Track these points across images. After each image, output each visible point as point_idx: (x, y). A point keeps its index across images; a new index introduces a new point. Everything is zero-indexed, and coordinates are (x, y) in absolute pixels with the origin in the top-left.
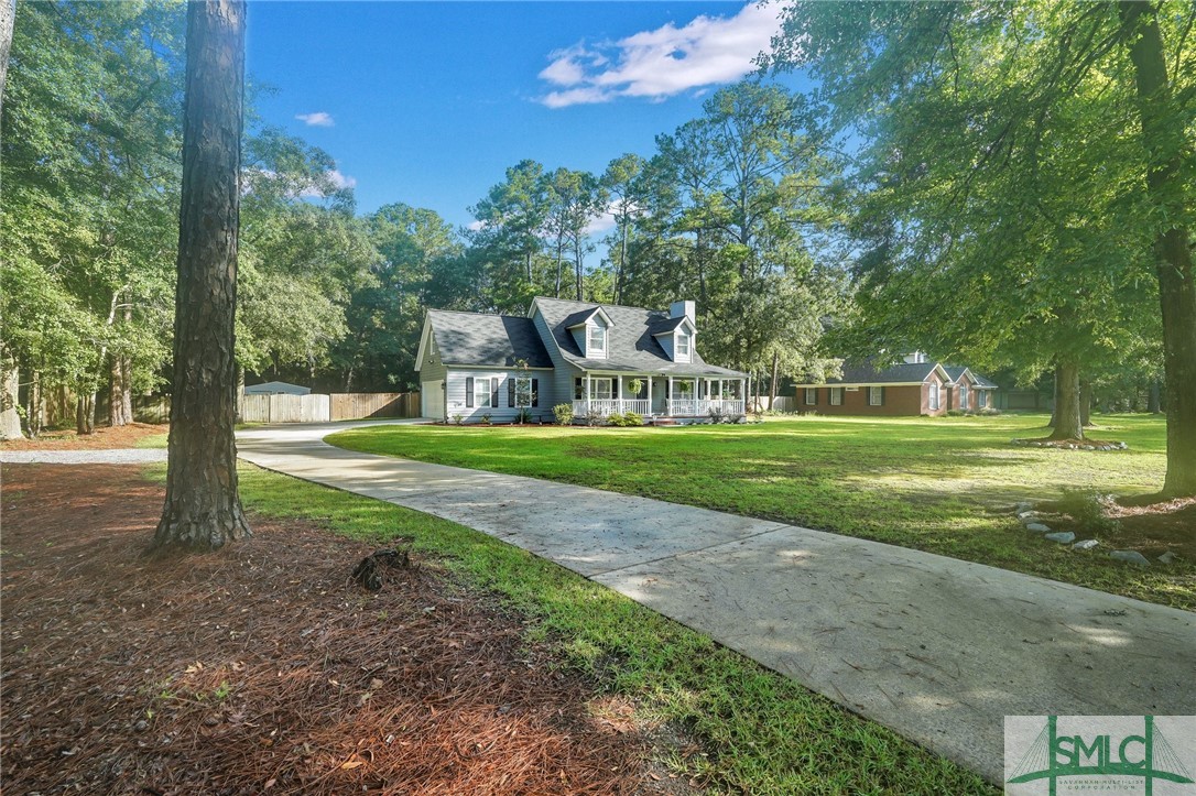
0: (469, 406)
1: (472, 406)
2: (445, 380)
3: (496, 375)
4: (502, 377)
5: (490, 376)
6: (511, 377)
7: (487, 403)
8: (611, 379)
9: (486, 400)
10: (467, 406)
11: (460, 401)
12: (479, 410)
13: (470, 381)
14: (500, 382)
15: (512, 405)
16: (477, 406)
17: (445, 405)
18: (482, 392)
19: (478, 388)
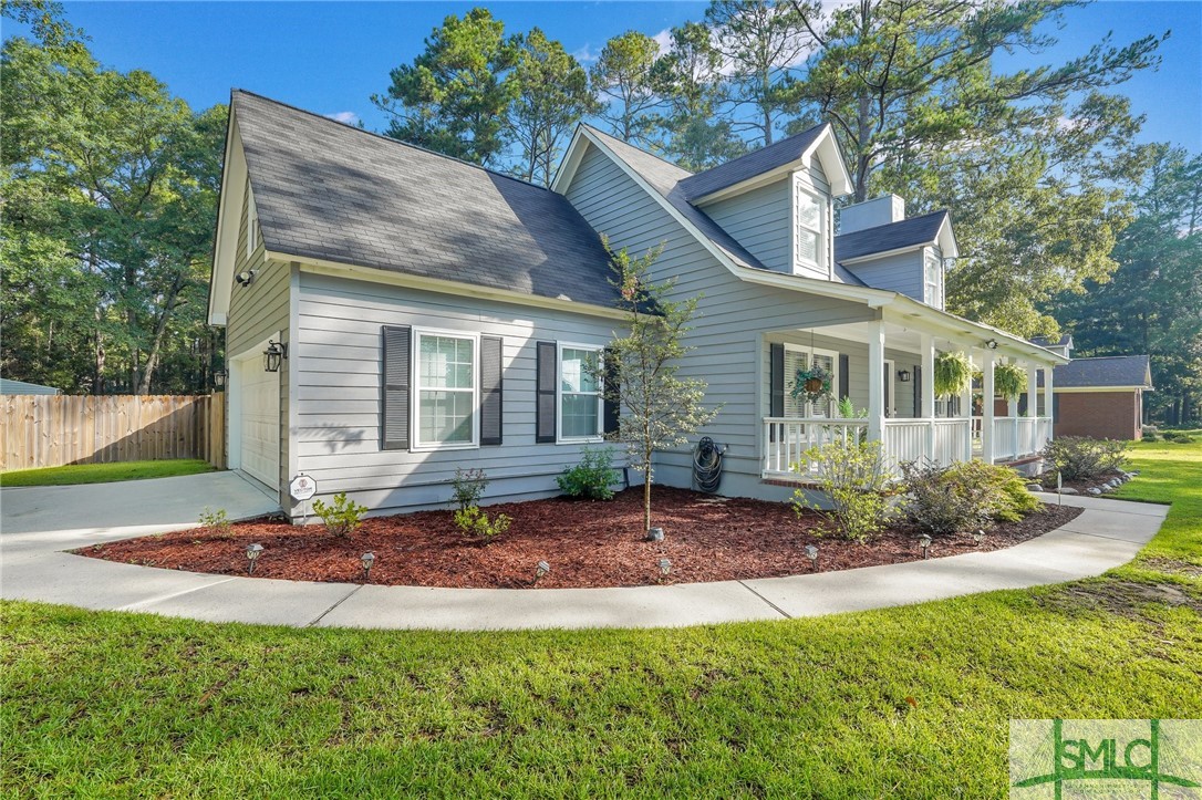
0: (393, 438)
1: (405, 446)
2: (284, 332)
3: (497, 327)
4: (517, 334)
5: (473, 329)
6: (547, 337)
7: (463, 433)
8: (835, 355)
9: (457, 418)
10: (384, 445)
11: (354, 424)
12: (435, 459)
13: (395, 342)
14: (510, 353)
15: (545, 438)
16: (424, 445)
17: (283, 441)
18: (441, 387)
19: (429, 375)
